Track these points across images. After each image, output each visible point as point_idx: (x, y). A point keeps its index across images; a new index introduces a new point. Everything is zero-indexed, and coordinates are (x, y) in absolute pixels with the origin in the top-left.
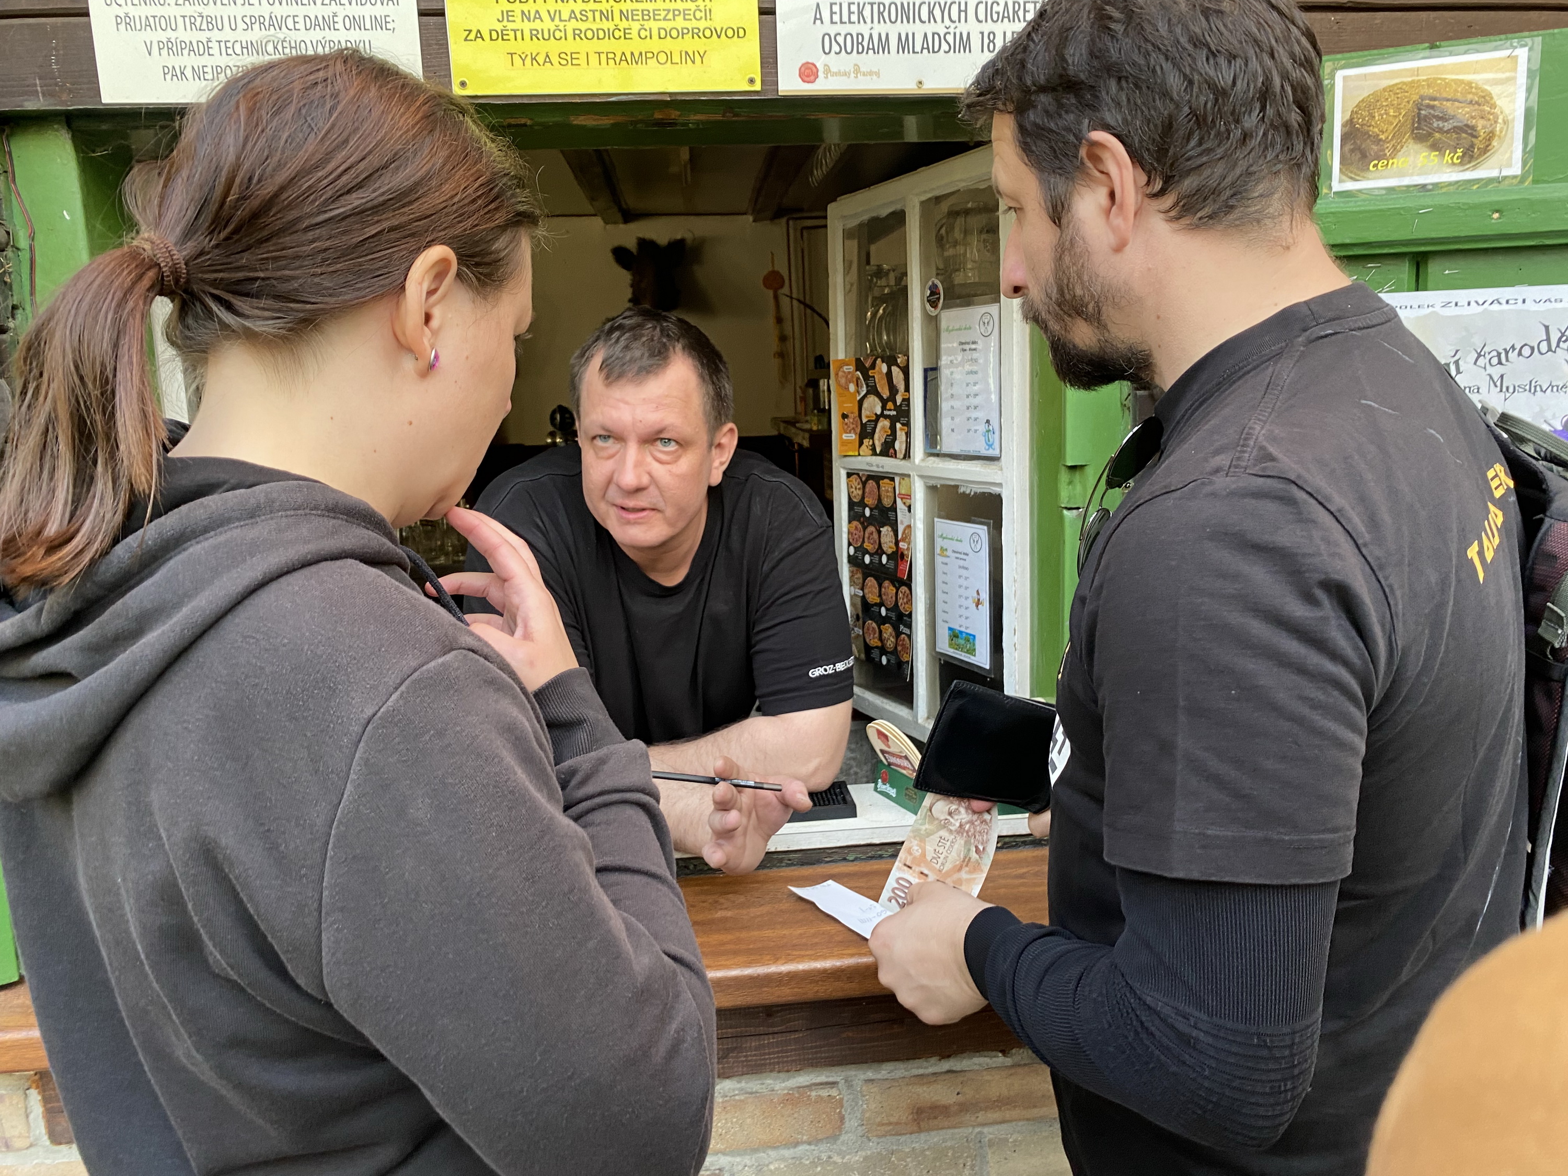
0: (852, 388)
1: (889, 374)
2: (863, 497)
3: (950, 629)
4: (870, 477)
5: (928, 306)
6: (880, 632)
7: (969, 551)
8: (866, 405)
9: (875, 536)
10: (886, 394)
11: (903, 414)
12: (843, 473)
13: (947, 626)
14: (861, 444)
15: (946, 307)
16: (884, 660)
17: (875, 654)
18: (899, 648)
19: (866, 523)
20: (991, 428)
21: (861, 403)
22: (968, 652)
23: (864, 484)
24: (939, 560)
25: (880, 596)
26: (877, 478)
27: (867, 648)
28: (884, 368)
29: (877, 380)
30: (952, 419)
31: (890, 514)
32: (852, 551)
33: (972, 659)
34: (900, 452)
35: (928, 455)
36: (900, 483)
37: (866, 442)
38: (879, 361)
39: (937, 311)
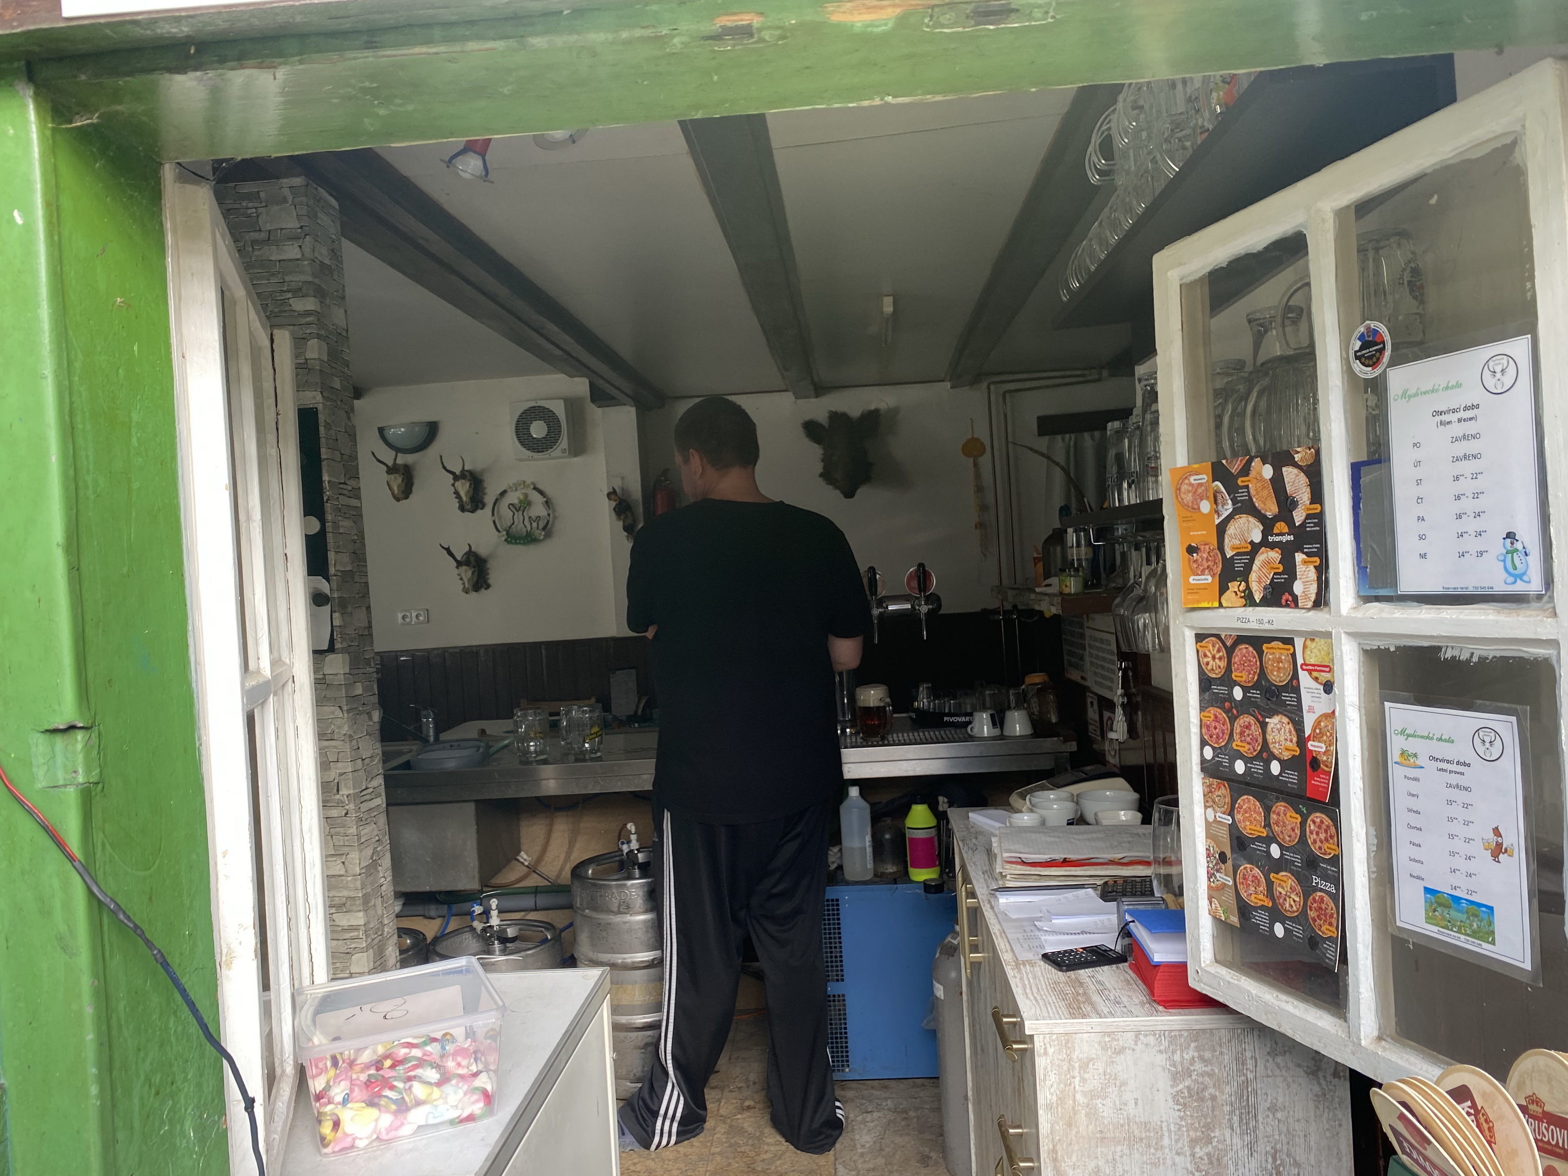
0: (1206, 507)
1: (1278, 482)
2: (1228, 671)
3: (1427, 890)
4: (1241, 639)
5: (1357, 366)
6: (1270, 885)
7: (1470, 757)
8: (1231, 529)
9: (1256, 730)
10: (1271, 509)
11: (1309, 538)
12: (1190, 636)
13: (1420, 885)
14: (1223, 589)
16: (1279, 930)
17: (1260, 919)
18: (1312, 914)
19: (1234, 710)
20: (1519, 546)
21: (1221, 530)
22: (1474, 934)
23: (1230, 651)
24: (1397, 774)
25: (1268, 825)
26: (1257, 642)
27: (1244, 910)
28: (1268, 471)
29: (1252, 492)
30: (1421, 537)
31: (1285, 696)
32: (1208, 753)
33: (1485, 949)
34: (1306, 597)
35: (1367, 599)
36: (1305, 647)
37: (1234, 586)
38: (1256, 463)
39: (1378, 371)
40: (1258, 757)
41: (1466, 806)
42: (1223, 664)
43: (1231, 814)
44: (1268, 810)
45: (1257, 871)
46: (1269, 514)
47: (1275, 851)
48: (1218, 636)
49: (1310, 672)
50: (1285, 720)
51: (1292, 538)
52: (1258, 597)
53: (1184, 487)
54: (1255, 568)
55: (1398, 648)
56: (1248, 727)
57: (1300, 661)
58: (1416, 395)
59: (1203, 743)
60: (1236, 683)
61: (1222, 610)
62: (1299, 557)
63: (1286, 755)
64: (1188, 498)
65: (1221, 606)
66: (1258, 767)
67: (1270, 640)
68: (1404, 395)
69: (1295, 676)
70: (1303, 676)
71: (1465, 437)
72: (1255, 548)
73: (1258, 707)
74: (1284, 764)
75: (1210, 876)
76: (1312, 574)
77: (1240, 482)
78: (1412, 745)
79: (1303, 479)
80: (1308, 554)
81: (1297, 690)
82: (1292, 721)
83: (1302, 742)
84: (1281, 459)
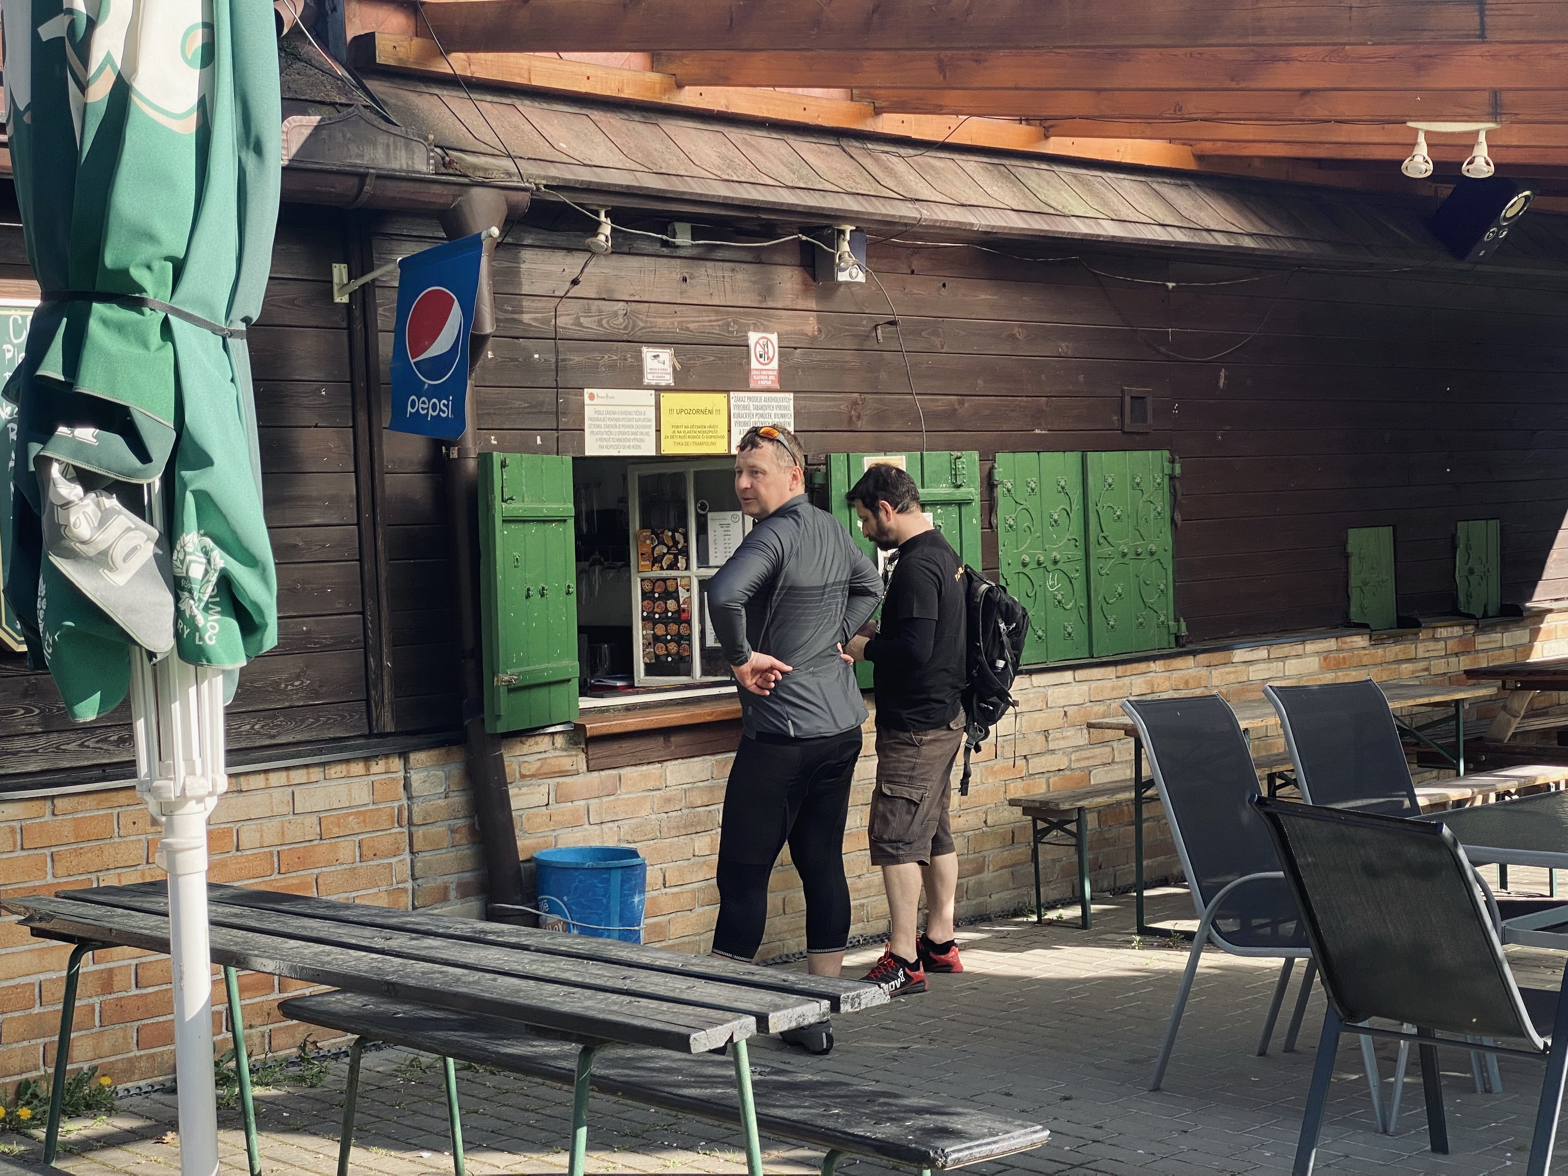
0: (648, 542)
1: (673, 537)
2: (653, 588)
4: (658, 580)
5: (699, 510)
6: (667, 648)
8: (657, 548)
9: (663, 605)
10: (671, 544)
11: (685, 552)
12: (639, 580)
14: (653, 566)
15: (710, 511)
16: (670, 659)
17: (663, 659)
18: (680, 651)
21: (653, 549)
23: (654, 584)
25: (666, 630)
26: (664, 580)
27: (657, 657)
28: (670, 534)
29: (664, 539)
30: (714, 553)
31: (674, 594)
32: (645, 614)
34: (681, 567)
35: (699, 567)
36: (680, 580)
37: (656, 565)
38: (666, 531)
39: (704, 512)
40: (663, 612)
42: (651, 587)
43: (653, 630)
44: (666, 627)
45: (661, 645)
47: (669, 637)
48: (650, 579)
49: (682, 587)
50: (673, 601)
51: (677, 552)
52: (665, 568)
53: (638, 535)
54: (664, 560)
56: (660, 605)
57: (679, 584)
58: (714, 520)
59: (643, 611)
60: (656, 592)
61: (651, 572)
62: (679, 557)
63: (674, 610)
65: (651, 570)
66: (663, 615)
67: (668, 579)
68: (711, 519)
69: (677, 588)
70: (680, 588)
71: (725, 530)
72: (664, 554)
73: (664, 598)
74: (673, 613)
75: (643, 651)
76: (684, 561)
77: (660, 536)
79: (682, 537)
80: (682, 556)
81: (678, 592)
82: (676, 601)
83: (679, 605)
84: (674, 531)
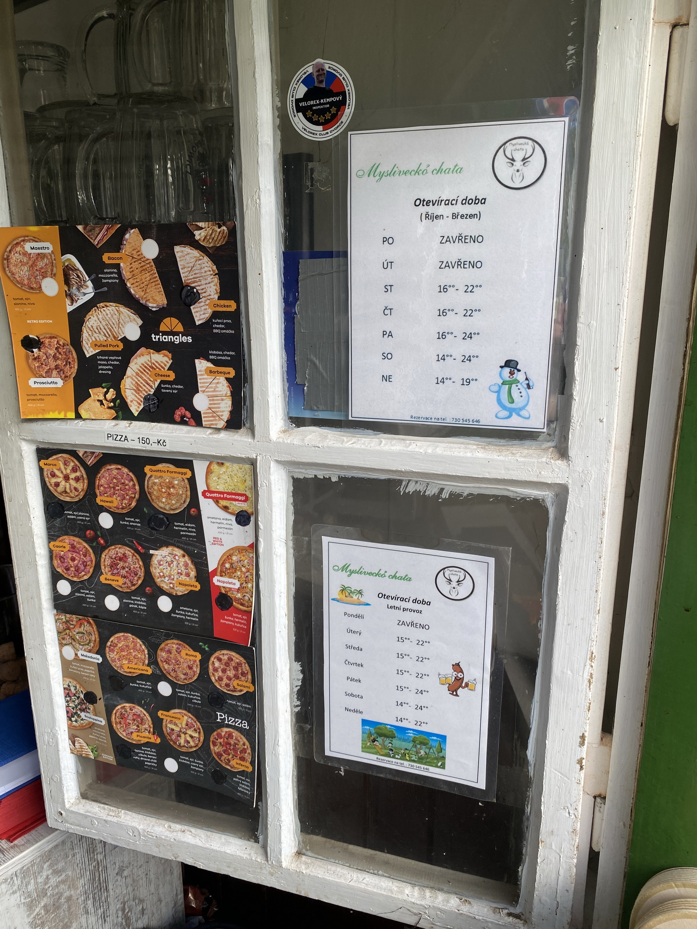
0: (50, 286)
1: (167, 262)
2: (91, 492)
4: (110, 459)
5: (299, 121)
6: (159, 721)
8: (93, 321)
9: (134, 563)
10: (156, 301)
12: (29, 450)
13: (358, 718)
14: (81, 397)
16: (171, 766)
17: (144, 755)
18: (216, 749)
19: (101, 540)
20: (520, 376)
21: (78, 317)
22: (421, 760)
23: (92, 470)
25: (153, 661)
26: (137, 461)
29: (126, 274)
30: (386, 356)
31: (178, 526)
32: (64, 588)
33: (433, 772)
34: (215, 414)
36: (209, 472)
37: (97, 393)
38: (132, 236)
39: (333, 133)
40: (140, 591)
41: (421, 643)
42: (82, 486)
43: (101, 651)
44: (153, 649)
45: (138, 710)
46: (153, 306)
47: (165, 689)
48: (73, 453)
49: (216, 501)
50: (179, 552)
51: (190, 339)
52: (135, 408)
53: (15, 257)
54: (129, 372)
55: (341, 479)
56: (123, 558)
57: (201, 487)
58: (391, 173)
59: (55, 577)
60: (102, 509)
61: (80, 423)
62: (201, 365)
63: (180, 591)
64: (23, 273)
65: (78, 416)
66: (140, 603)
67: (155, 461)
68: (373, 171)
69: (194, 502)
70: (202, 501)
71: (461, 238)
72: (130, 348)
73: (138, 538)
74: (176, 600)
75: (71, 716)
76: (223, 387)
77: (106, 258)
78: (355, 582)
79: (207, 265)
80: (216, 363)
81: (197, 520)
82: (188, 553)
83: (203, 576)
84: (172, 235)
